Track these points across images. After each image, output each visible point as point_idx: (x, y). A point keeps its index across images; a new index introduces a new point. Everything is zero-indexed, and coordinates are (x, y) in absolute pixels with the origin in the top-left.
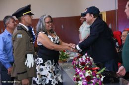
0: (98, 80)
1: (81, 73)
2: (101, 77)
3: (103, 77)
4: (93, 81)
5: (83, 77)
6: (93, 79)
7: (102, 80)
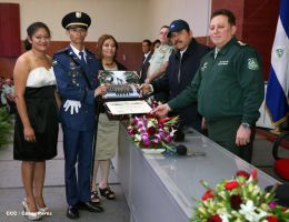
0: (166, 134)
2: (170, 130)
3: (173, 131)
4: (158, 136)
5: (144, 128)
6: (158, 132)
7: (172, 134)
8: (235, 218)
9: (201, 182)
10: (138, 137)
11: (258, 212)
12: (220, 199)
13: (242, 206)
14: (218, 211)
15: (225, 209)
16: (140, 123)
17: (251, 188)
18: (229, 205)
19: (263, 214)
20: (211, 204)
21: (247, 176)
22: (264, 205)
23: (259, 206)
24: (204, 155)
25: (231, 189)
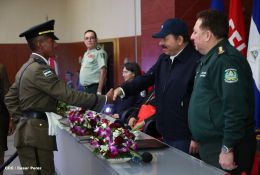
1: (103, 133)
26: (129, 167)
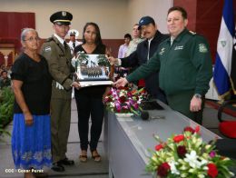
2: (138, 99)
4: (128, 103)
5: (117, 98)
6: (128, 101)
7: (139, 102)
8: (181, 165)
9: (154, 135)
10: (112, 104)
11: (200, 160)
12: (170, 150)
13: (187, 155)
14: (168, 160)
15: (173, 158)
16: (115, 93)
17: (194, 141)
18: (176, 155)
19: (204, 162)
20: (162, 153)
21: (193, 132)
22: (205, 155)
23: (201, 155)
24: (163, 118)
25: (178, 142)
26: (132, 120)
